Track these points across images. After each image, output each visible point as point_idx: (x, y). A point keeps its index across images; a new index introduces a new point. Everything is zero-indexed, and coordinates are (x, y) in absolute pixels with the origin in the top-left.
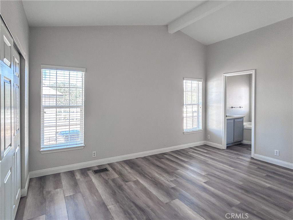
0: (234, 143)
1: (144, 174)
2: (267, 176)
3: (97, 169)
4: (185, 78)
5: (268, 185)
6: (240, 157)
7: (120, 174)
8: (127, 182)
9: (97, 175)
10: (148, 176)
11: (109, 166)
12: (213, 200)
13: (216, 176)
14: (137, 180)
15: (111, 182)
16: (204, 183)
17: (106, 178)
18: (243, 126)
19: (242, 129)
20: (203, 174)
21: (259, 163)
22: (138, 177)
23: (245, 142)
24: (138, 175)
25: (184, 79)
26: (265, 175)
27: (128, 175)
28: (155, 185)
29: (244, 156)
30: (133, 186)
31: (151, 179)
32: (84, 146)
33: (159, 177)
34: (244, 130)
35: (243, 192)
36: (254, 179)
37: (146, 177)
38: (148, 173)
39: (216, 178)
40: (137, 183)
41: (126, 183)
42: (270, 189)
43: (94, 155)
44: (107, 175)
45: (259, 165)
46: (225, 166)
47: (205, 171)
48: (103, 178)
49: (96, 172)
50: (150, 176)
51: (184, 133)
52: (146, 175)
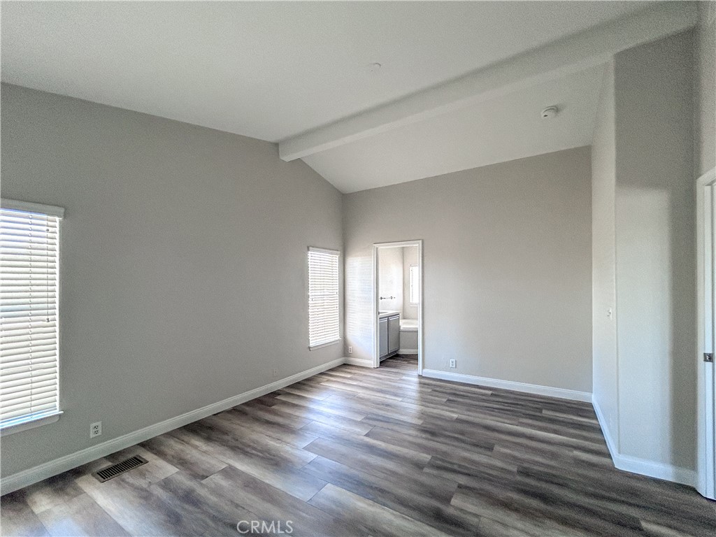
0: (389, 354)
1: (240, 446)
2: (449, 400)
3: (107, 465)
4: (310, 248)
5: (455, 416)
6: (404, 377)
7: (182, 462)
8: (204, 477)
9: (111, 483)
10: (255, 449)
11: (143, 449)
12: (390, 465)
13: (380, 418)
14: (231, 467)
15: (159, 492)
16: (367, 435)
17: (142, 483)
18: (399, 327)
19: (399, 331)
20: (359, 418)
21: (431, 382)
22: (230, 458)
23: (403, 351)
24: (229, 453)
25: (308, 250)
26: (445, 400)
27: (204, 458)
28: (275, 467)
29: (408, 375)
30: (224, 483)
31: (261, 455)
32: (60, 415)
33: (278, 445)
34: (401, 333)
35: (428, 436)
36: (435, 411)
37: (247, 452)
38: (252, 444)
39: (381, 421)
40: (229, 472)
41: (204, 482)
42: (459, 421)
43: (96, 432)
44: (142, 475)
45: (432, 385)
46: (387, 396)
47: (359, 413)
48: (132, 485)
49: (105, 475)
50: (259, 448)
51: (309, 348)
52: (248, 449)
